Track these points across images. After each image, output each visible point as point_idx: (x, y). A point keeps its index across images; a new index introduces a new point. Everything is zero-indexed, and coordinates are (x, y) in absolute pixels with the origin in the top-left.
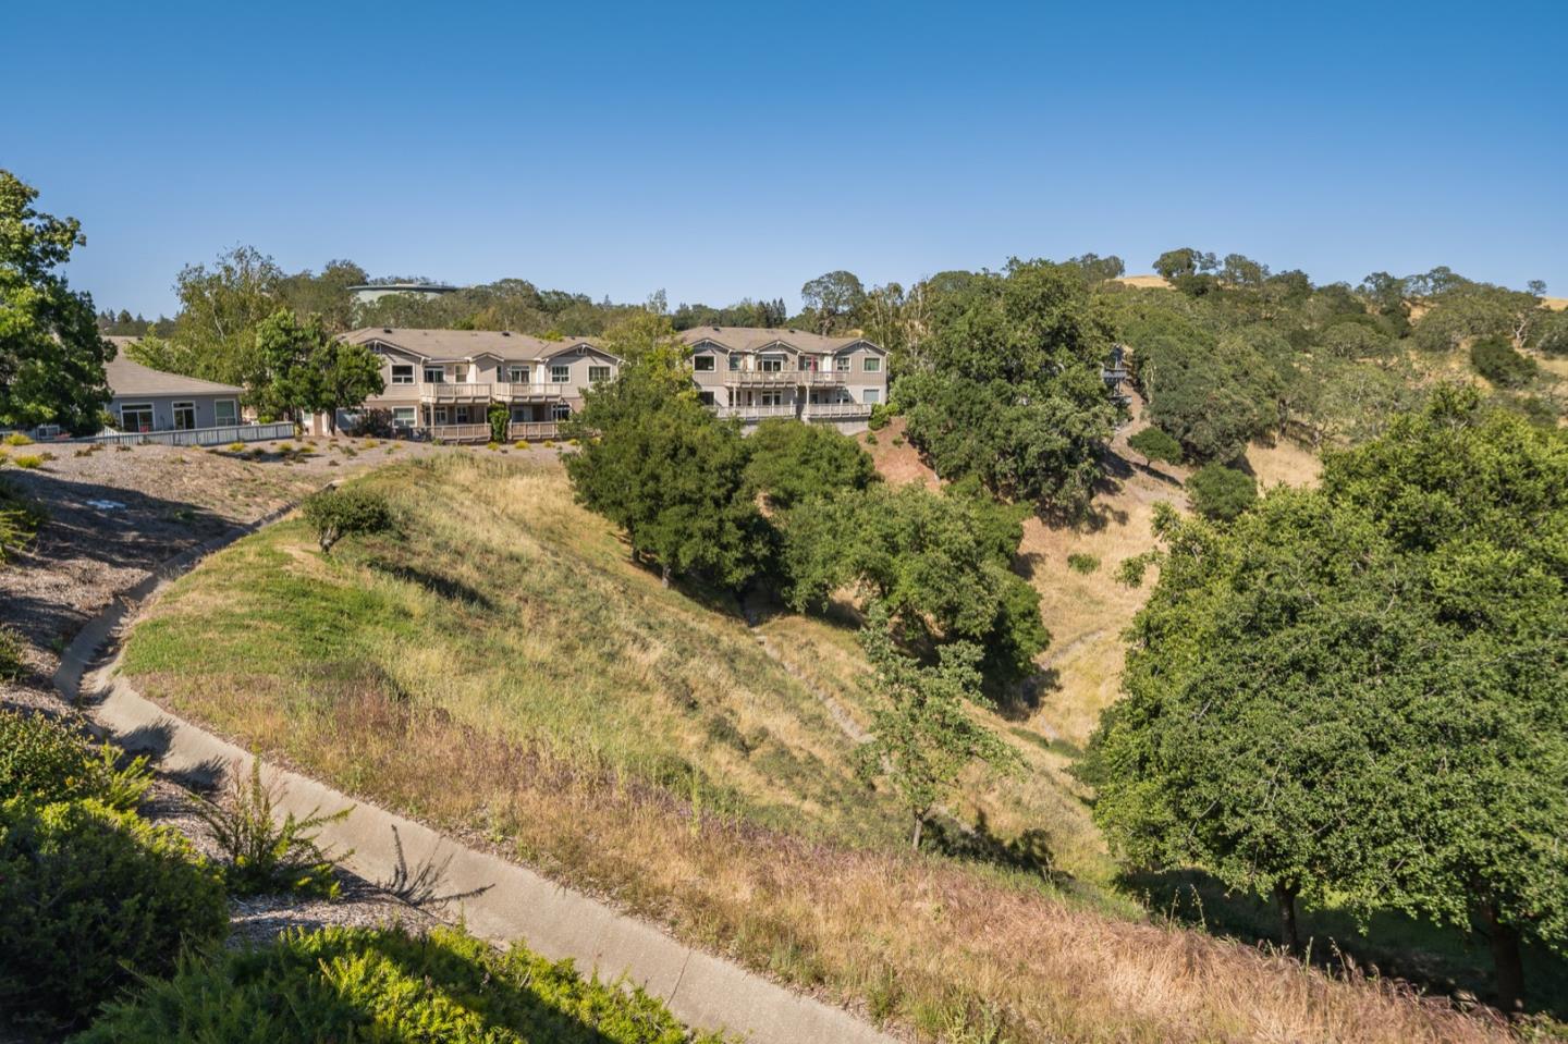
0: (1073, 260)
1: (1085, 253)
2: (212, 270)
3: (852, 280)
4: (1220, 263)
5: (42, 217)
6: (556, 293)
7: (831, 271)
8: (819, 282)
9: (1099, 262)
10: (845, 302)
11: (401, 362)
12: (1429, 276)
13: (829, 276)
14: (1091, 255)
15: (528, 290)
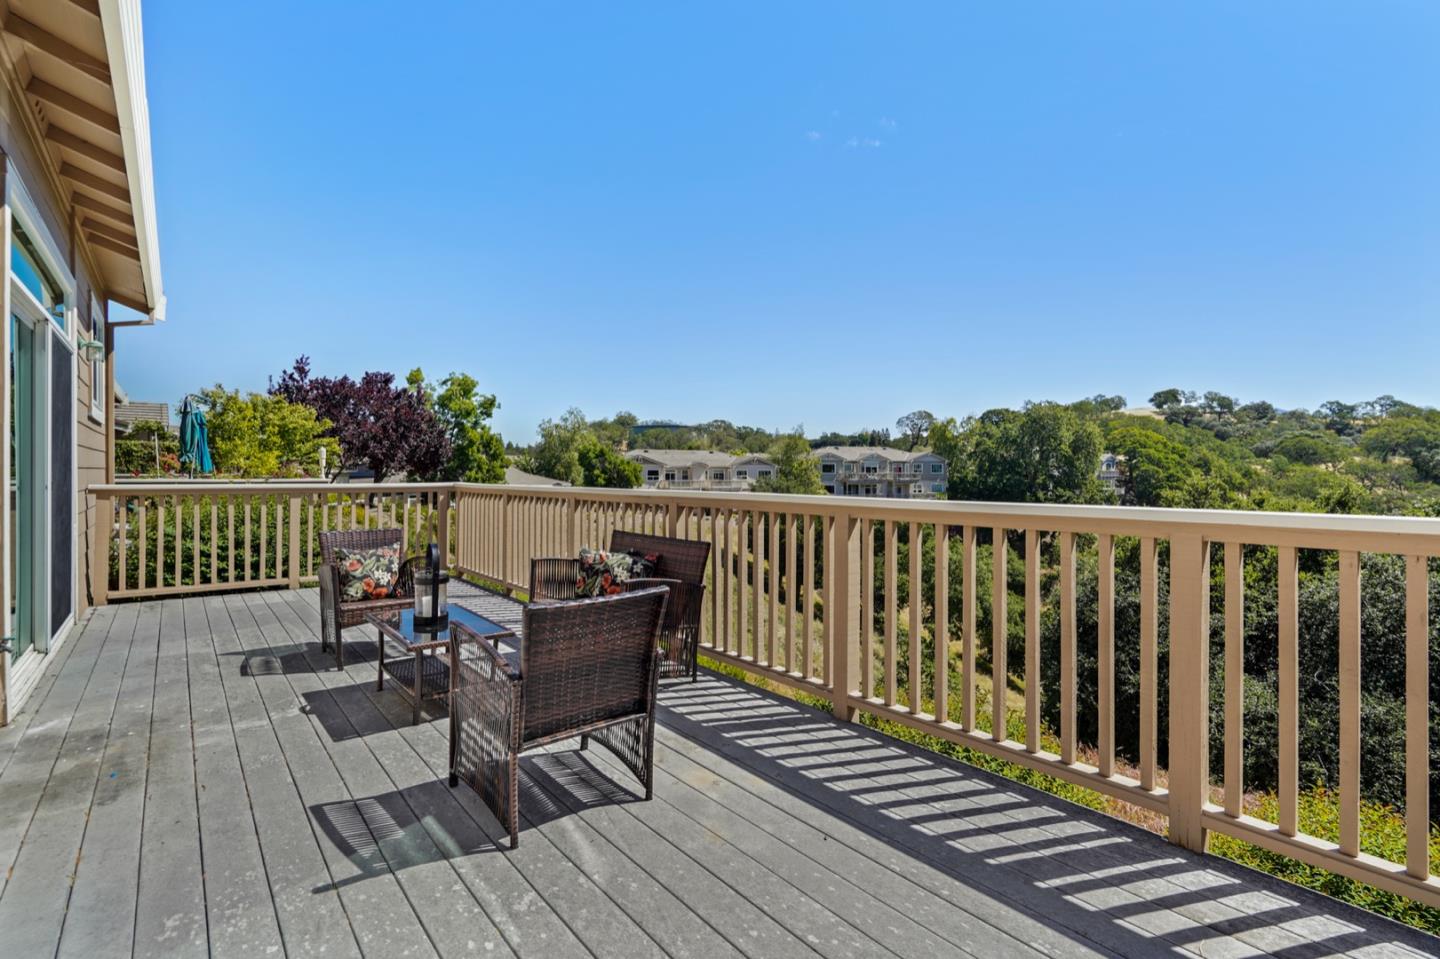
0: (1087, 398)
1: (1096, 394)
2: (556, 421)
3: (929, 416)
4: (1200, 398)
5: (481, 396)
6: (744, 428)
7: (915, 411)
8: (907, 418)
9: (1107, 400)
10: (926, 430)
11: (652, 468)
12: (1376, 402)
13: (914, 414)
14: (1100, 396)
15: (727, 427)
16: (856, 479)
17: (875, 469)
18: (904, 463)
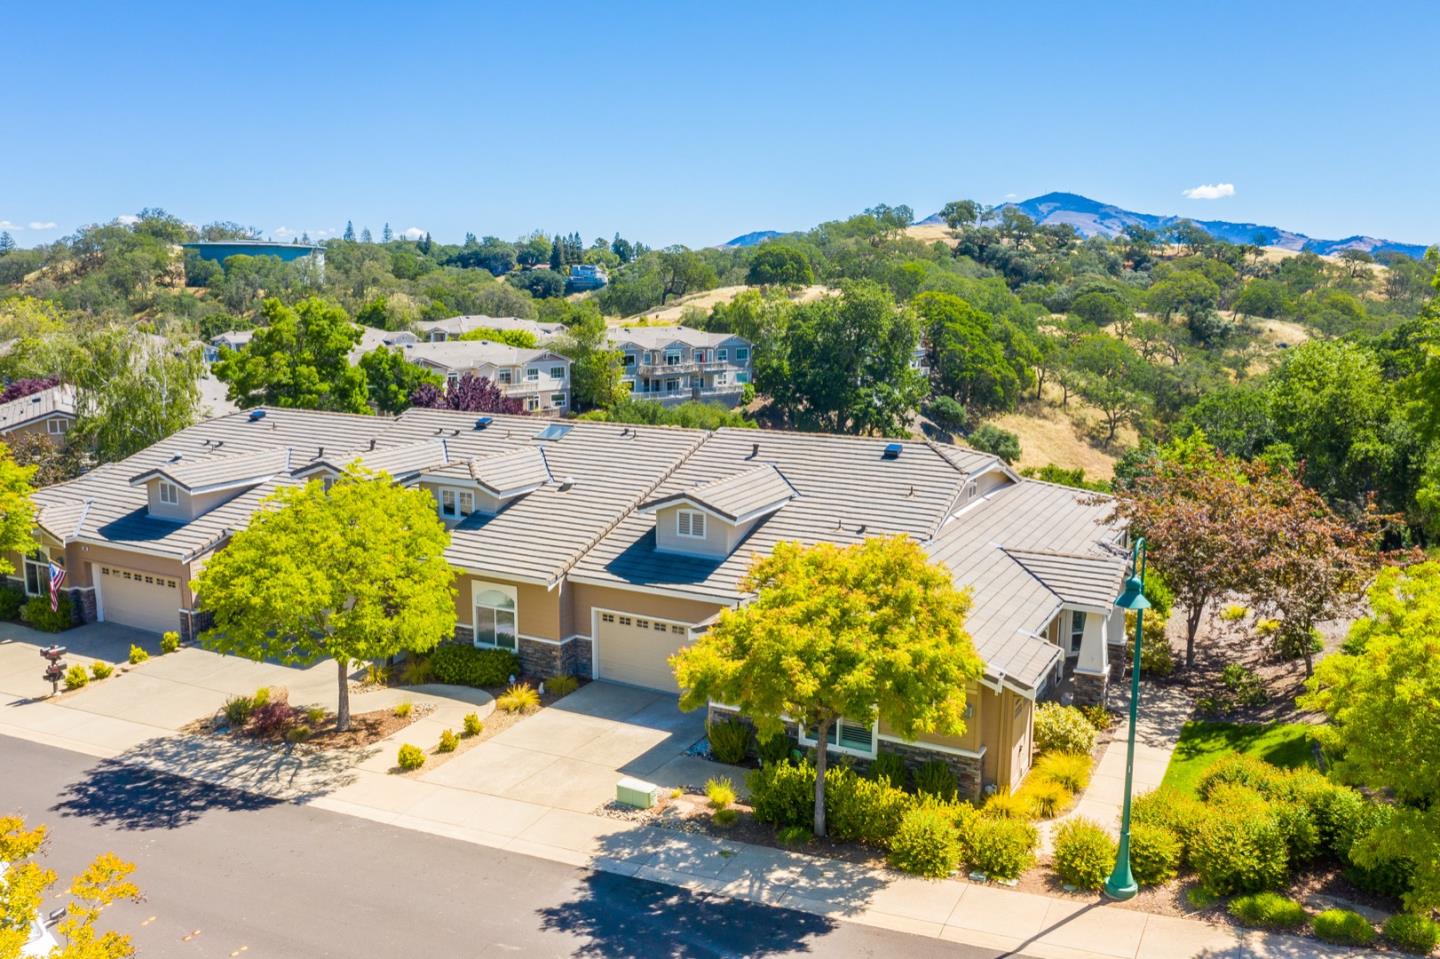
16: (659, 372)
17: (677, 358)
18: (706, 348)
